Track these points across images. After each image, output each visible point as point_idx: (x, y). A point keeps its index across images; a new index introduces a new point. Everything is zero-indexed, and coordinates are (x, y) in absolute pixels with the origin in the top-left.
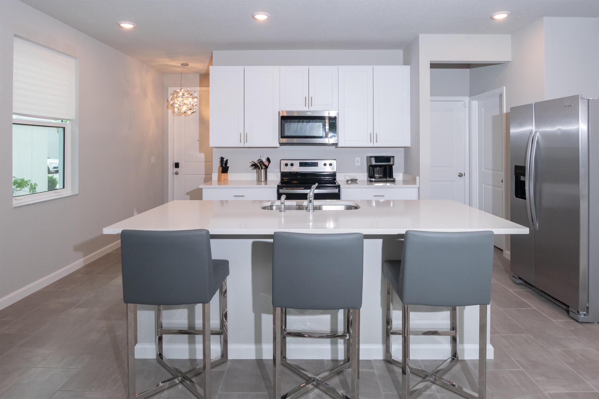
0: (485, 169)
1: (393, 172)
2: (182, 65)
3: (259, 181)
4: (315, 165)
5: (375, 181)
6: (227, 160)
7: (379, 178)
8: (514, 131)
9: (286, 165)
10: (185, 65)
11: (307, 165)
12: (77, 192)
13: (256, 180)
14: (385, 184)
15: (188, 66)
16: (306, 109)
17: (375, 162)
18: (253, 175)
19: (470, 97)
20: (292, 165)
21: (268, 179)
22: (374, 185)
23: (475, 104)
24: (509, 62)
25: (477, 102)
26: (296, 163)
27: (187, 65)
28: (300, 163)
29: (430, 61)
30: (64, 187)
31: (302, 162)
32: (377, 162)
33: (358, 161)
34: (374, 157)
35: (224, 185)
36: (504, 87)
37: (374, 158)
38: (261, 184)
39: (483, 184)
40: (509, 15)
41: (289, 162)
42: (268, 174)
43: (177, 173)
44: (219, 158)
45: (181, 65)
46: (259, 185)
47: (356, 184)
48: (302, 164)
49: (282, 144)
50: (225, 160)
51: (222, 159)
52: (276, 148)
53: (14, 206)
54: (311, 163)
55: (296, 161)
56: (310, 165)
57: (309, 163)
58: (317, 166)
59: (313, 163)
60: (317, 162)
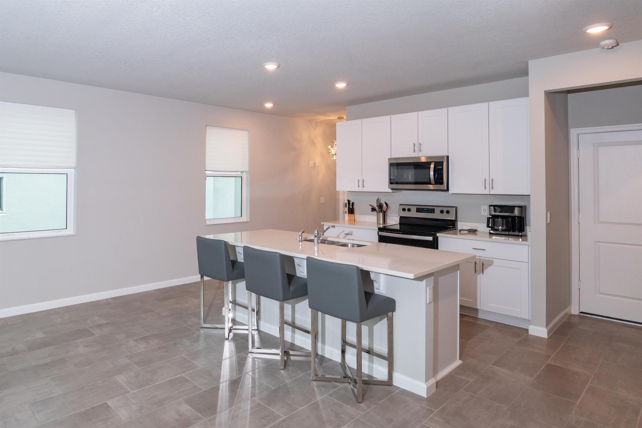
3: (378, 223)
4: (432, 211)
5: (496, 234)
6: (353, 203)
7: (501, 230)
9: (404, 210)
11: (424, 212)
12: (248, 220)
14: (507, 238)
20: (409, 210)
22: (492, 238)
26: (414, 209)
28: (417, 208)
30: (241, 217)
31: (419, 208)
33: (484, 210)
35: (351, 225)
44: (347, 201)
47: (475, 235)
48: (418, 210)
49: (392, 189)
50: (351, 202)
51: (349, 201)
52: (388, 193)
53: (206, 224)
54: (427, 209)
55: (413, 207)
56: (426, 212)
57: (426, 209)
58: (434, 213)
59: (429, 209)
60: (434, 209)
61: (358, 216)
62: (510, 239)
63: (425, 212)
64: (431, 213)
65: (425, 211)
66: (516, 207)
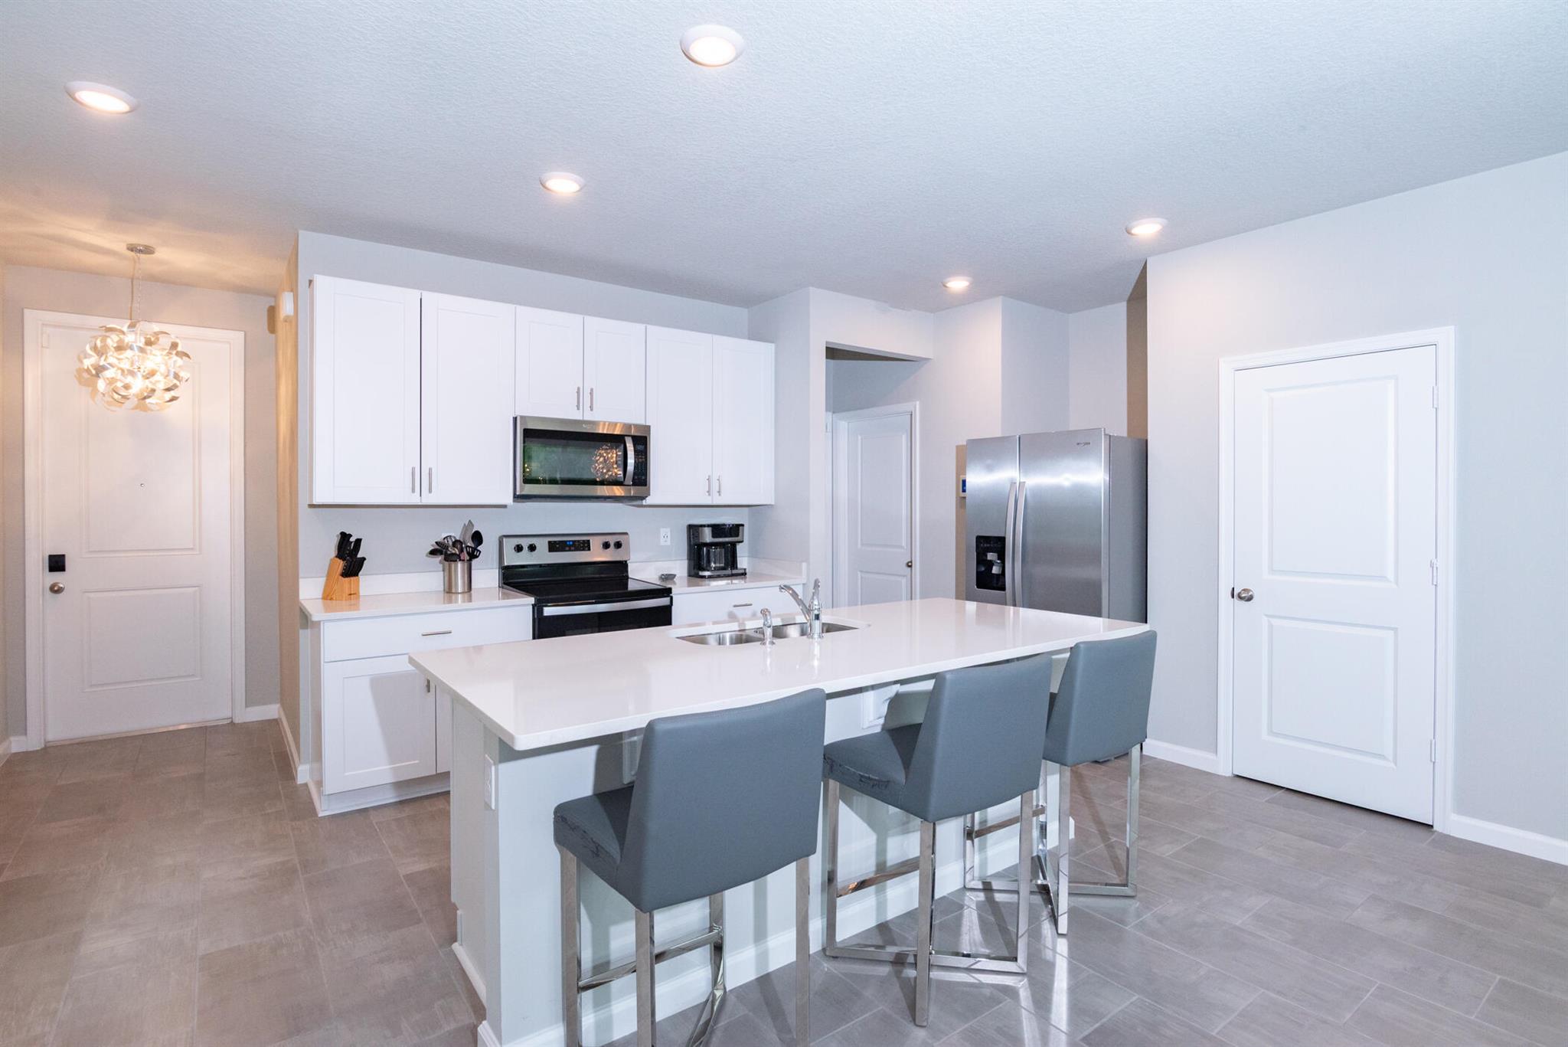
0: (862, 545)
1: (738, 555)
2: (132, 248)
3: (449, 590)
4: (585, 546)
5: (710, 577)
6: (358, 541)
7: (716, 569)
8: (978, 479)
9: (519, 548)
10: (140, 251)
11: (567, 549)
13: (442, 589)
14: (730, 581)
15: (153, 255)
16: (576, 415)
17: (713, 536)
18: (433, 576)
19: (834, 412)
20: (532, 548)
21: (473, 587)
22: (709, 585)
23: (843, 425)
24: (927, 359)
25: (846, 424)
26: (542, 545)
27: (148, 250)
28: (549, 542)
29: (827, 343)
31: (555, 542)
32: (717, 537)
33: (665, 536)
34: (708, 526)
36: (918, 403)
37: (710, 528)
38: (456, 602)
39: (859, 573)
40: (971, 284)
41: (525, 543)
42: (473, 572)
43: (55, 590)
44: (337, 536)
45: (128, 249)
46: (450, 601)
48: (554, 547)
49: (518, 498)
50: (352, 539)
51: (345, 537)
52: (505, 506)
54: (574, 542)
55: (541, 539)
56: (572, 548)
57: (571, 543)
58: (589, 549)
59: (578, 541)
60: (589, 541)
61: (367, 582)
62: (734, 581)
63: (570, 550)
64: (583, 550)
65: (570, 546)
66: (704, 526)
